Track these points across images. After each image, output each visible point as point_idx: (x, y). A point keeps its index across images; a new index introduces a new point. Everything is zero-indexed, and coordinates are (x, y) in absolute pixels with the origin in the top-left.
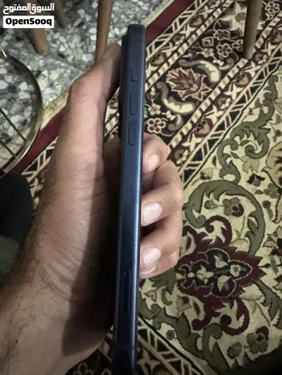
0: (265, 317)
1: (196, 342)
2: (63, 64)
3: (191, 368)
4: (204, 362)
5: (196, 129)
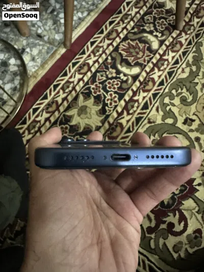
0: (199, 222)
1: (150, 243)
2: (41, 43)
3: (147, 262)
4: (157, 257)
5: (142, 86)
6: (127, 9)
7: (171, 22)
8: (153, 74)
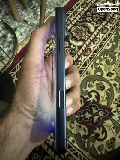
0: (114, 134)
1: (84, 145)
2: (26, 25)
3: (82, 156)
4: (88, 153)
5: (84, 53)
6: (77, 8)
7: (102, 16)
8: (90, 46)
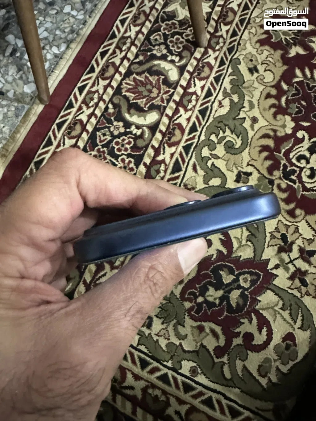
0: (288, 323)
1: (222, 372)
3: (224, 402)
4: (237, 390)
5: (167, 138)
6: (122, 30)
7: (190, 37)
8: (177, 118)
